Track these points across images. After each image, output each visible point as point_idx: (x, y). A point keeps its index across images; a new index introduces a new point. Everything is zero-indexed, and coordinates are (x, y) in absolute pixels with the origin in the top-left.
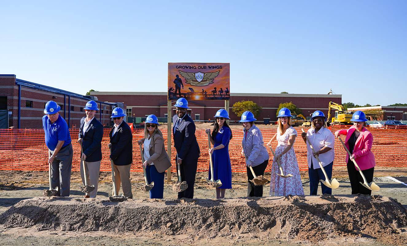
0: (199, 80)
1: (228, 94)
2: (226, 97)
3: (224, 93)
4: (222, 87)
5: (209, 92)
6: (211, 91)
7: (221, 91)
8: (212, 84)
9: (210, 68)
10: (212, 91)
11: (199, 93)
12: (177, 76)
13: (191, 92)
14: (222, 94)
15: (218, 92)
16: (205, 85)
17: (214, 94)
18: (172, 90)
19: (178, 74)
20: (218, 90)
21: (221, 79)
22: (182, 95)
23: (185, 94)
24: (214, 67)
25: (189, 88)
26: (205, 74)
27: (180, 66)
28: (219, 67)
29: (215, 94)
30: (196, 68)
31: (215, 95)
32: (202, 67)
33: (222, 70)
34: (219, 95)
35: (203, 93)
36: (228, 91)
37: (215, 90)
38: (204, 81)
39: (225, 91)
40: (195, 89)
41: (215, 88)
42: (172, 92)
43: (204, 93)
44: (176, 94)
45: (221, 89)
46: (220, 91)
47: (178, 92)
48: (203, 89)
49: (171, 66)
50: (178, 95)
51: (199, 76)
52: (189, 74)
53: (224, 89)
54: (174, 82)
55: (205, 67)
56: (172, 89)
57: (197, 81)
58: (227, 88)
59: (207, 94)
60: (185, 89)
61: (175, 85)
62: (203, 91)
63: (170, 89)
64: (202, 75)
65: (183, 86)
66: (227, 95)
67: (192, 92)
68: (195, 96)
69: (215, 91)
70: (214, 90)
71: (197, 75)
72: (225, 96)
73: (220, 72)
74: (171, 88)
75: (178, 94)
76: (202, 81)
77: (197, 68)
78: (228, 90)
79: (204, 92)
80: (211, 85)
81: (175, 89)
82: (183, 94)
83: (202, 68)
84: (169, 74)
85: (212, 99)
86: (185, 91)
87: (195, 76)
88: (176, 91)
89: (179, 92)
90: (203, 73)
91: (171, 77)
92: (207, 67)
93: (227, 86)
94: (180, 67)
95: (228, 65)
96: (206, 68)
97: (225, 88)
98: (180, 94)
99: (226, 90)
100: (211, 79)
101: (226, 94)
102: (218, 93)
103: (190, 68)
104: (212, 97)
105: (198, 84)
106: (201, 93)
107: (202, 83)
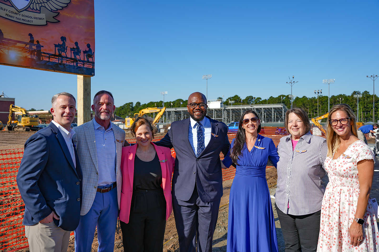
1: (90, 60)
2: (86, 66)
3: (82, 56)
5: (48, 47)
7: (76, 51)
10: (55, 46)
11: (18, 44)
14: (78, 57)
15: (69, 50)
16: (36, 22)
17: (60, 55)
20: (69, 44)
31: (63, 57)
34: (71, 59)
35: (31, 47)
36: (90, 53)
37: (64, 44)
38: (34, 10)
39: (84, 52)
41: (63, 39)
43: (34, 47)
45: (76, 44)
46: (73, 49)
48: (30, 35)
53: (83, 47)
57: (13, 6)
58: (89, 46)
59: (43, 50)
62: (32, 41)
66: (88, 62)
68: (6, 51)
69: (62, 47)
70: (61, 43)
72: (84, 65)
76: (26, 10)
78: (90, 50)
79: (35, 43)
99: (88, 49)
100: (52, 11)
101: (86, 60)
104: (55, 60)
105: (15, 16)
106: (26, 44)
107: (25, 13)
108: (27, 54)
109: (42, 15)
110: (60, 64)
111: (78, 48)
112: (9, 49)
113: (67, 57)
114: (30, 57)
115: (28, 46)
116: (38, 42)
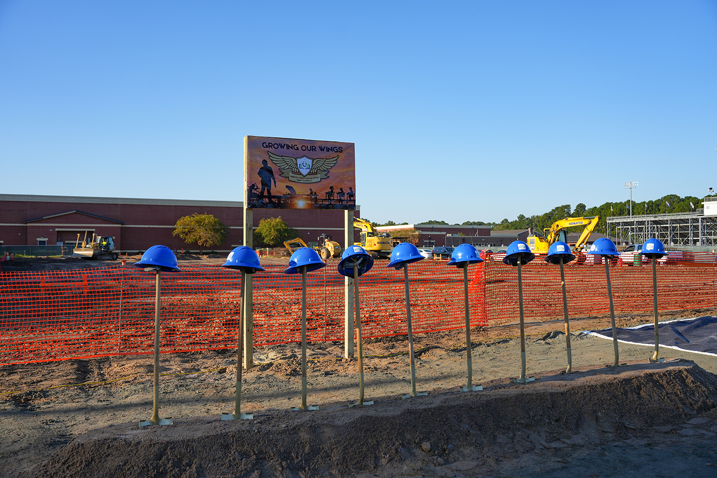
0: (305, 171)
1: (352, 198)
2: (349, 203)
3: (346, 197)
4: (342, 186)
5: (322, 195)
6: (324, 192)
7: (342, 193)
8: (328, 180)
9: (322, 149)
10: (327, 193)
11: (304, 196)
12: (265, 162)
13: (290, 193)
14: (342, 198)
15: (335, 194)
16: (314, 180)
17: (329, 199)
18: (256, 189)
19: (266, 158)
20: (337, 190)
21: (342, 171)
22: (273, 200)
23: (279, 198)
24: (329, 149)
25: (287, 187)
26: (315, 161)
27: (269, 143)
28: (337, 148)
29: (332, 198)
30: (298, 149)
31: (331, 200)
32: (309, 146)
33: (342, 155)
34: (337, 200)
36: (352, 195)
37: (332, 191)
38: (313, 174)
39: (347, 194)
40: (298, 189)
41: (331, 188)
42: (255, 192)
43: (313, 197)
44: (261, 196)
45: (341, 189)
46: (339, 193)
47: (266, 193)
48: (311, 189)
49: (253, 142)
50: (267, 199)
51: (305, 164)
52: (287, 159)
53: (347, 191)
54: (259, 173)
55: (313, 149)
56: (255, 187)
57: (301, 174)
58: (351, 188)
59: (318, 197)
60: (279, 188)
61: (260, 179)
62: (312, 193)
63: (251, 188)
64: (309, 162)
65: (275, 182)
66: (351, 200)
67: (292, 195)
69: (330, 194)
70: (330, 190)
71: (300, 161)
72: (347, 203)
73: (339, 159)
74: (253, 185)
75: (265, 197)
76: (308, 174)
77: (300, 149)
78: (352, 191)
80: (324, 182)
81: (260, 186)
82: (275, 197)
83: (309, 149)
84: (249, 158)
85: (327, 207)
86: (278, 192)
87: (296, 164)
88: (263, 190)
89: (269, 192)
90: (310, 158)
91: (252, 163)
92: (318, 149)
93: (349, 184)
94: (269, 146)
95: (352, 146)
96: (315, 149)
97: (348, 187)
98: (270, 197)
99: (350, 192)
100: (324, 171)
101: (348, 199)
102: (336, 197)
103: (288, 147)
104: (327, 203)
105: (303, 179)
106: (308, 195)
107: (308, 176)
108: (308, 202)
109: (318, 175)
110: (330, 205)
111: (342, 192)
112: (298, 200)
113: (334, 200)
114: (310, 203)
115: (309, 196)
116: (315, 193)
